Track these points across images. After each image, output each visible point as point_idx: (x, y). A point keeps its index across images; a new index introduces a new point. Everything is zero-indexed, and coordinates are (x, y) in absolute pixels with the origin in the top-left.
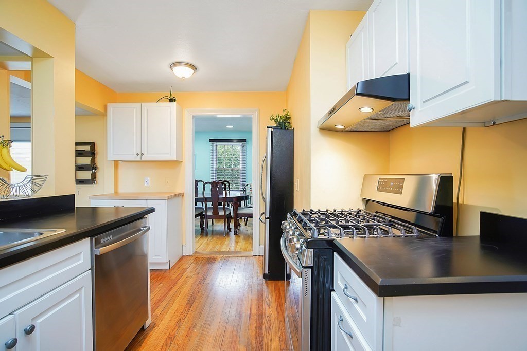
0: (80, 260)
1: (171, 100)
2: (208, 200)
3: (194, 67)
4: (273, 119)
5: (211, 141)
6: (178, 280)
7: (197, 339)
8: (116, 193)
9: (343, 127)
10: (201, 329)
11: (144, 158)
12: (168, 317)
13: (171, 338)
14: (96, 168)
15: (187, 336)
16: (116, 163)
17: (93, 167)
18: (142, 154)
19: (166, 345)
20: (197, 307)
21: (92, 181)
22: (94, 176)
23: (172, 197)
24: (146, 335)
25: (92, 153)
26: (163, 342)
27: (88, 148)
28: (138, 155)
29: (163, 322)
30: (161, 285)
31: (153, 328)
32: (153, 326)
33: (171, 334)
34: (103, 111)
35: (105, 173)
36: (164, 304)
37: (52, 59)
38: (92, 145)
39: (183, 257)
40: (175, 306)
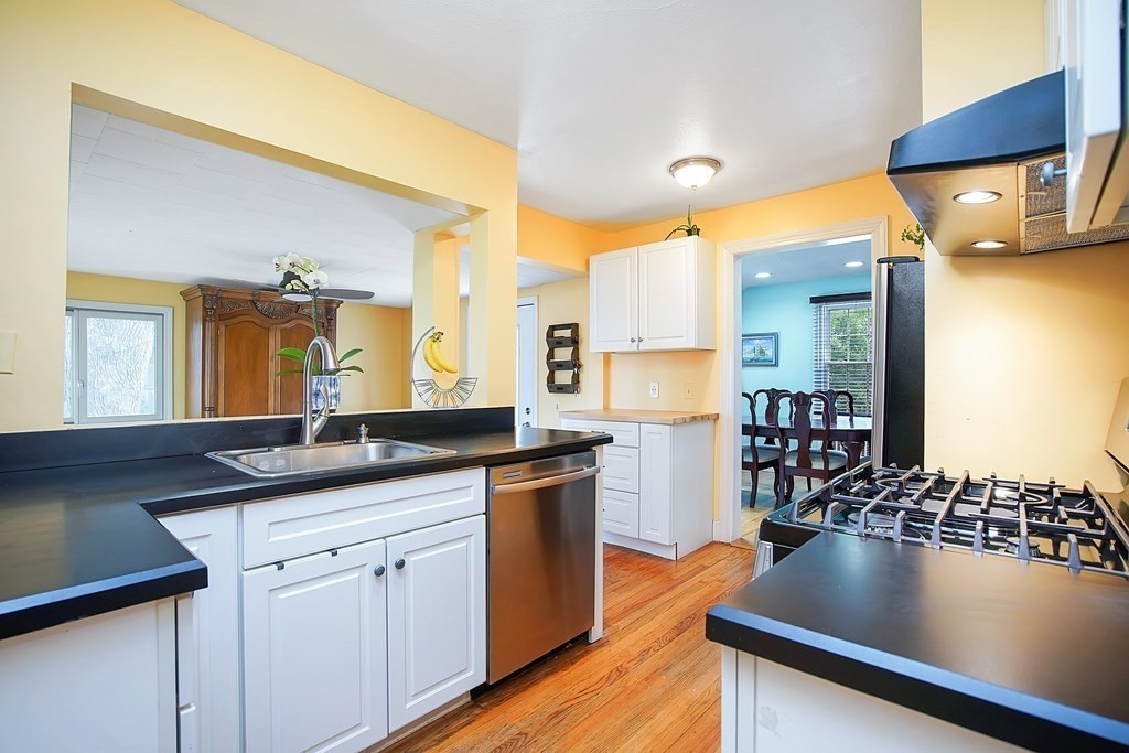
0: (469, 496)
1: (690, 233)
2: (788, 433)
3: (715, 163)
4: (909, 237)
5: (814, 300)
6: (682, 583)
7: (660, 691)
8: (606, 408)
9: (1002, 245)
10: (676, 679)
11: (643, 347)
12: (631, 638)
13: (620, 672)
14: (579, 366)
15: (647, 679)
16: (607, 356)
17: (575, 364)
18: (640, 340)
19: (608, 678)
20: (689, 640)
21: (573, 387)
22: (576, 378)
23: (684, 421)
24: (587, 652)
25: (574, 342)
26: (605, 672)
27: (567, 333)
28: (633, 341)
29: (621, 642)
30: (648, 583)
31: (602, 646)
32: (601, 643)
33: (624, 666)
34: (584, 270)
35: (591, 374)
36: (638, 614)
37: (484, 215)
38: (574, 327)
39: (714, 543)
40: (653, 625)
